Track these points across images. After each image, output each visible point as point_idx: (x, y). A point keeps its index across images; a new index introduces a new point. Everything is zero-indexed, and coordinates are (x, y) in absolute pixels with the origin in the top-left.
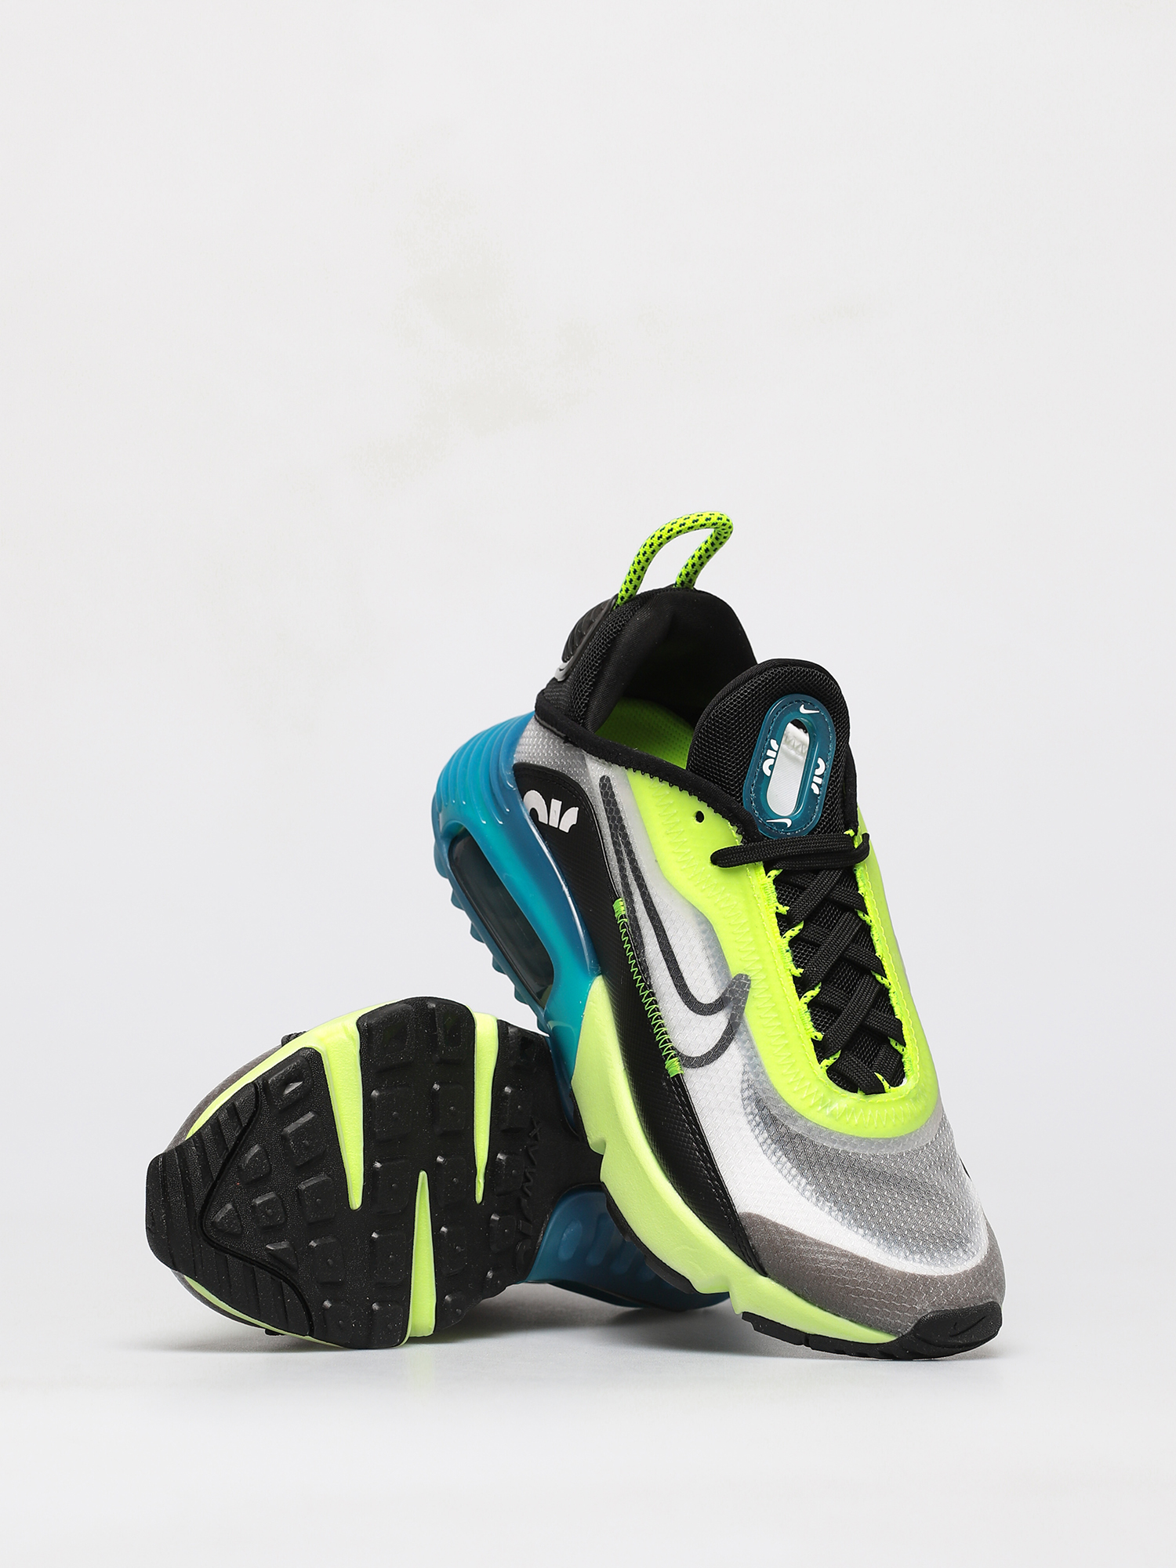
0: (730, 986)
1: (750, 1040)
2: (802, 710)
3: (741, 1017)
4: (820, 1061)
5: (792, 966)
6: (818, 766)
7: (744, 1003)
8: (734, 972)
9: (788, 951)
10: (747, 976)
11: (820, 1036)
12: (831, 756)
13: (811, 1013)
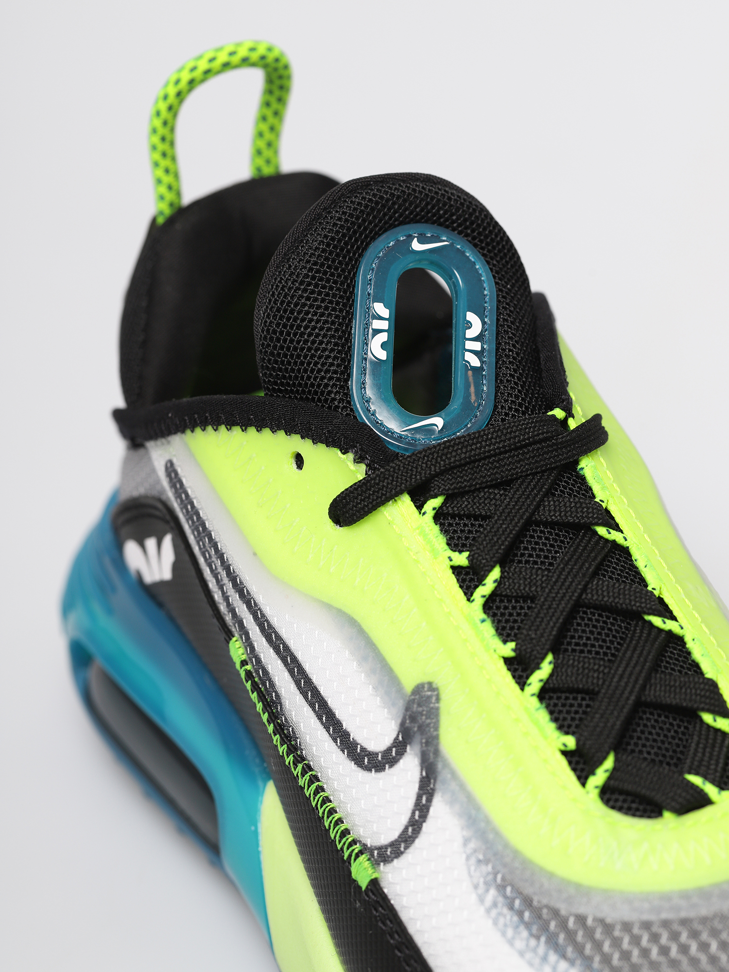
0: (407, 709)
1: (462, 786)
2: (416, 246)
3: (437, 752)
4: (583, 783)
5: (497, 642)
6: (469, 325)
7: (437, 728)
8: (409, 685)
9: (483, 621)
10: (430, 684)
11: (571, 742)
12: (490, 305)
13: (547, 707)
